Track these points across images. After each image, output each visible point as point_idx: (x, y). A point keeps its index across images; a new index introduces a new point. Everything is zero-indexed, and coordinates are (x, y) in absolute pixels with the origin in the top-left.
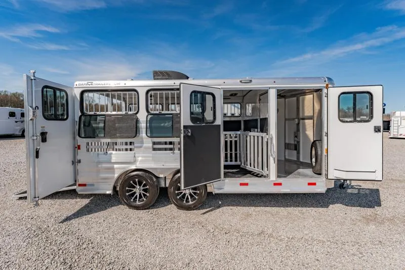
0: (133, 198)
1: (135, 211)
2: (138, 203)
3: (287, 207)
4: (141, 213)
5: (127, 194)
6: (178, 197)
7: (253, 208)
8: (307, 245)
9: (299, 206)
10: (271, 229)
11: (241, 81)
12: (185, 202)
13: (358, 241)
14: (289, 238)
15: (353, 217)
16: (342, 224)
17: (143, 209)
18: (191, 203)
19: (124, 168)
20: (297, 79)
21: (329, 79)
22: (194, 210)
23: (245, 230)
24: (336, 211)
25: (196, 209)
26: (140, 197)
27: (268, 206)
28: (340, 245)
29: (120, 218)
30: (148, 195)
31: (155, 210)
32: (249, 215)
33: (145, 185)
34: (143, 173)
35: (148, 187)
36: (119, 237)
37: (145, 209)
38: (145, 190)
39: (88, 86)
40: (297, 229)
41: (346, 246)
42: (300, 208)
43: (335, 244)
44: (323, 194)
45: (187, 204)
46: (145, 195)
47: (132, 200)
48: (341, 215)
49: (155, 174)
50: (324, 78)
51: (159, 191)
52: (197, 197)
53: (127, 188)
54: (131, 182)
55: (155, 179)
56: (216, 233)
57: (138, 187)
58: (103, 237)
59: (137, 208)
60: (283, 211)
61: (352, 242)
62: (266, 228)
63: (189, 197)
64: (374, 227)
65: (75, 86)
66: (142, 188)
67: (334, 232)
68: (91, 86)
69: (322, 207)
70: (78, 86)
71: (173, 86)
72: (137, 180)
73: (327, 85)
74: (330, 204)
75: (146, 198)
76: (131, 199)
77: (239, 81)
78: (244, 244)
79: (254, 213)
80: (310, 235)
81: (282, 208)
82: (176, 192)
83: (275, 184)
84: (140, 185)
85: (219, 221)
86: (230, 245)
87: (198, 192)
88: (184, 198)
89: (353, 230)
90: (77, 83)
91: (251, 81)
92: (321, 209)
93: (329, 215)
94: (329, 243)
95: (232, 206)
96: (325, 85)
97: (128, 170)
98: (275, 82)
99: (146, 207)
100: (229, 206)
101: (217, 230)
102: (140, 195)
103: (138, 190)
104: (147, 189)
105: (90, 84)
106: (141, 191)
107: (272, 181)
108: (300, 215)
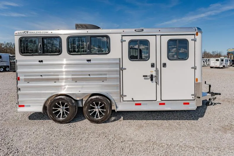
0: (58, 115)
1: (60, 124)
2: (61, 119)
3: (169, 120)
4: (64, 126)
5: (54, 112)
6: (90, 114)
7: (145, 121)
8: (181, 151)
9: (177, 120)
10: (156, 138)
11: (135, 30)
12: (95, 117)
13: (219, 147)
14: (168, 145)
15: (215, 127)
16: (207, 132)
17: (65, 123)
18: (99, 118)
19: (51, 93)
20: (176, 29)
21: (199, 29)
22: (102, 123)
23: (136, 139)
24: (203, 123)
25: (104, 123)
26: (63, 114)
27: (155, 120)
28: (205, 150)
29: (46, 131)
30: (69, 113)
31: (74, 123)
32: (141, 127)
33: (66, 106)
34: (65, 97)
35: (68, 107)
36: (40, 146)
37: (67, 123)
38: (67, 109)
39: (25, 34)
40: (174, 137)
41: (210, 151)
42: (178, 121)
43: (202, 150)
44: (194, 110)
45: (97, 119)
46: (66, 113)
47: (57, 117)
48: (207, 125)
49: (74, 98)
50: (195, 28)
51: (77, 110)
52: (104, 114)
53: (53, 108)
54: (56, 104)
55: (73, 101)
56: (114, 142)
57: (62, 107)
58: (29, 147)
59: (61, 122)
60: (166, 123)
61: (214, 147)
62: (152, 137)
63: (98, 114)
64: (230, 135)
65: (15, 34)
66: (64, 108)
67: (201, 139)
68: (27, 34)
69: (193, 119)
70: (17, 34)
71: (87, 34)
72: (60, 102)
73: (197, 33)
74: (200, 117)
75: (67, 115)
76: (57, 115)
77: (134, 30)
78: (134, 151)
79: (145, 125)
80: (184, 142)
81: (166, 121)
82: (89, 110)
83: (160, 104)
84: (63, 106)
85: (119, 132)
86: (123, 152)
87: (105, 110)
88: (95, 115)
89: (215, 138)
90: (17, 32)
91: (143, 30)
92: (193, 121)
93: (198, 126)
94: (197, 149)
95: (130, 119)
96: (196, 33)
97: (54, 95)
98: (160, 31)
99: (67, 122)
100: (128, 120)
101: (116, 139)
102: (63, 113)
103: (61, 109)
104: (68, 108)
105: (26, 32)
106: (64, 110)
107: (158, 102)
108: (177, 126)
